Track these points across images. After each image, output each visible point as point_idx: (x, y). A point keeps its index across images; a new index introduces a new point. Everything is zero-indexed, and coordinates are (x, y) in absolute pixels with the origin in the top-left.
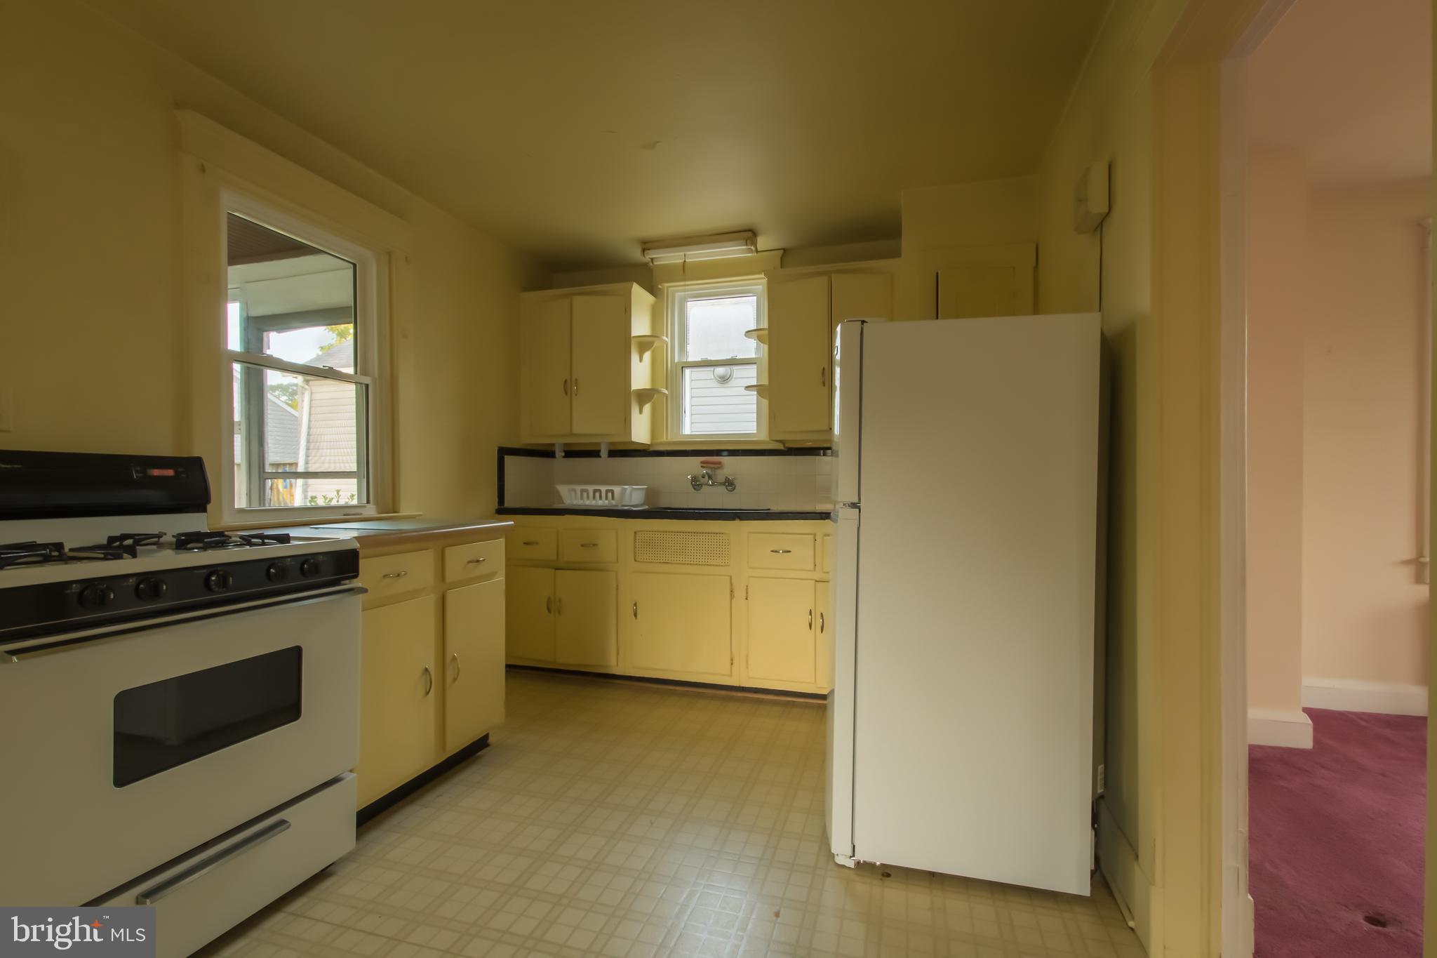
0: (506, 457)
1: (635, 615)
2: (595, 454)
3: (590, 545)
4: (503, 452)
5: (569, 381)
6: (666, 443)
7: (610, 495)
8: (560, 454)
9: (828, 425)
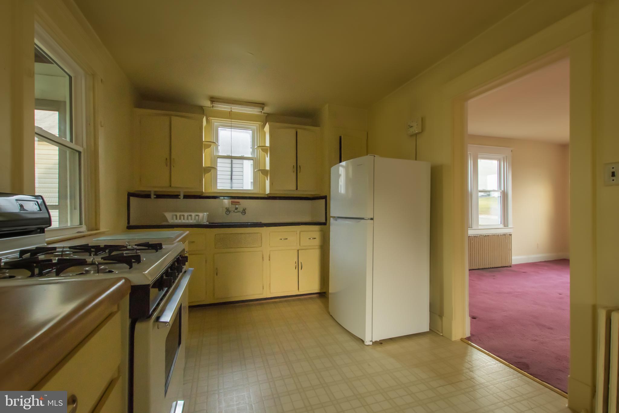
2: (176, 196)
4: (130, 195)
5: (168, 159)
6: (209, 193)
7: (197, 217)
8: (153, 196)
9: (295, 188)
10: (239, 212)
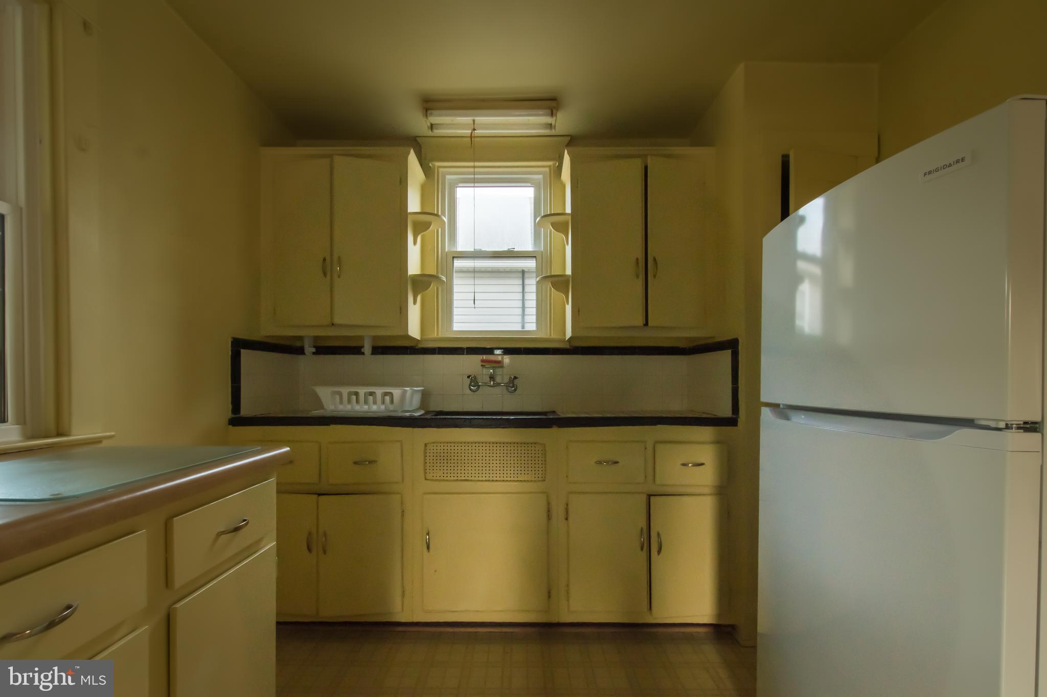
0: (242, 351)
1: (428, 548)
2: (357, 350)
3: (366, 462)
4: (238, 345)
5: (328, 259)
7: (387, 398)
8: (309, 350)
9: (640, 321)
10: (499, 384)
